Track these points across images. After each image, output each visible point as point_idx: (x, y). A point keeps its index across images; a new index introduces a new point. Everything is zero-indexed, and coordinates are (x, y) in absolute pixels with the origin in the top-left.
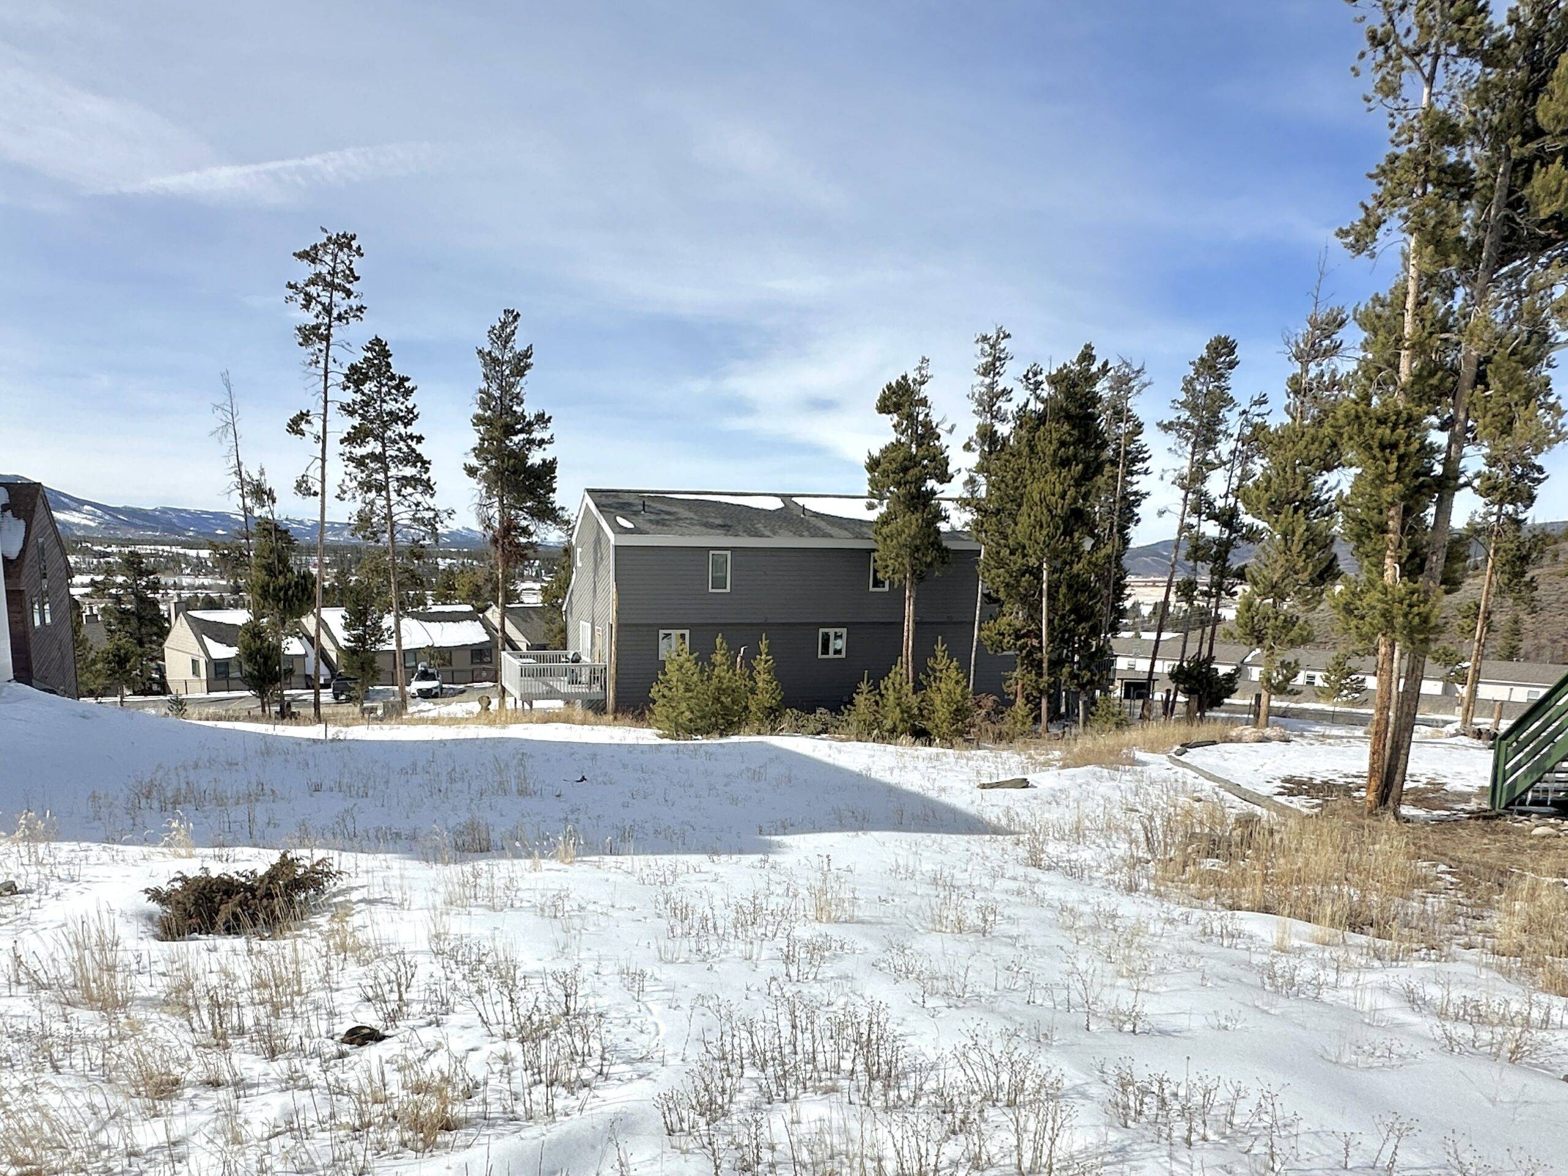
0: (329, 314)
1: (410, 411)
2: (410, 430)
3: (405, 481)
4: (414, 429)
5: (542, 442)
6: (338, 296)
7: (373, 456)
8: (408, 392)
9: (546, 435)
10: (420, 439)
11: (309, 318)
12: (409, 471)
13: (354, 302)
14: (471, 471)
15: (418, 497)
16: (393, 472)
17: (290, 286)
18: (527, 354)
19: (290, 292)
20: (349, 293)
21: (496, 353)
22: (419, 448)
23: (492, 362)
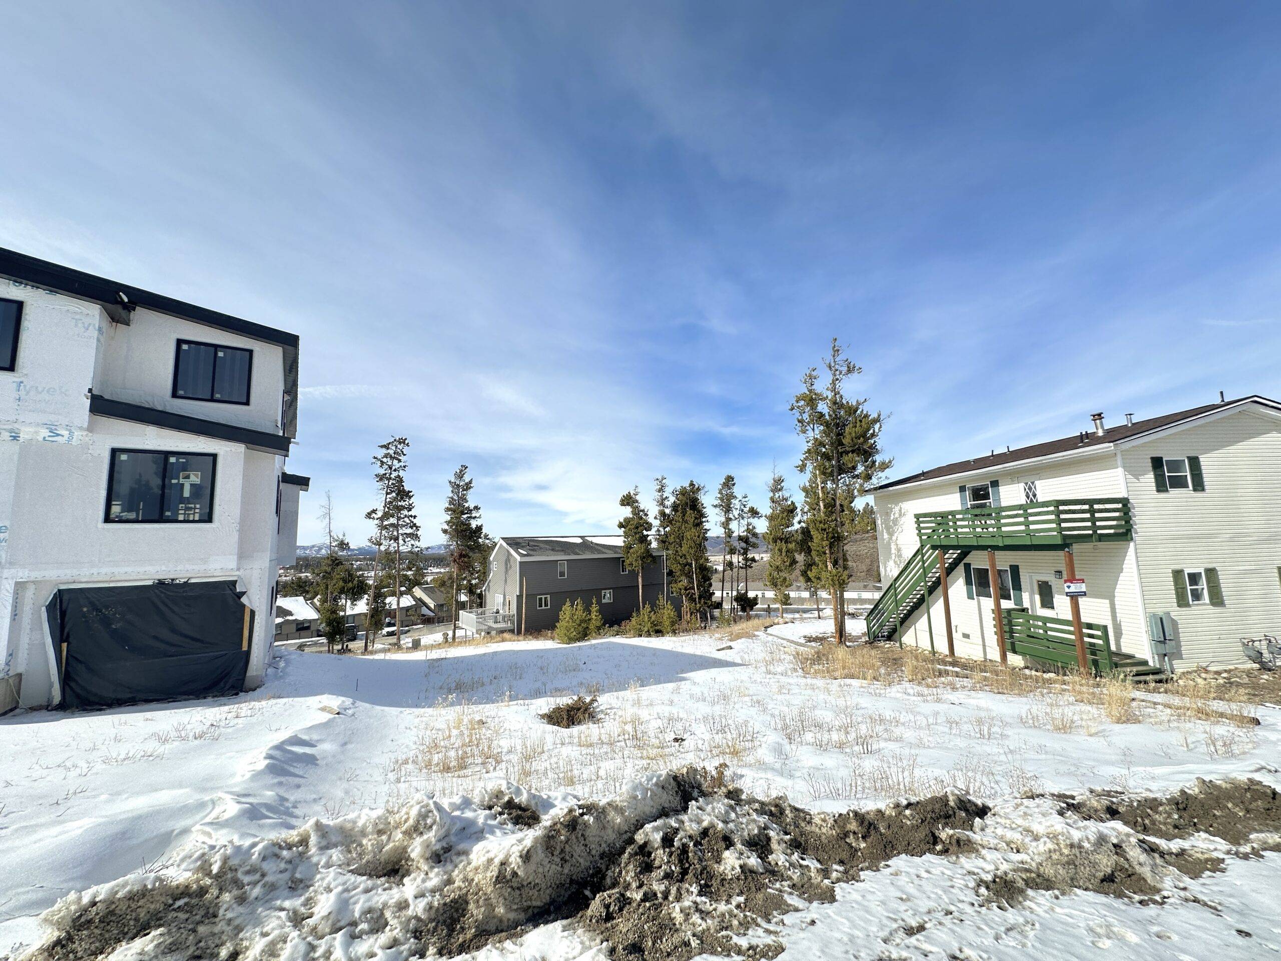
0: (391, 468)
1: (410, 505)
2: (410, 513)
3: (408, 535)
4: (412, 513)
5: (475, 517)
6: (395, 462)
7: (392, 525)
8: (410, 497)
9: (478, 515)
10: (415, 517)
11: (382, 471)
12: (409, 531)
13: (402, 464)
14: (445, 531)
15: (413, 542)
16: (400, 531)
17: (375, 458)
18: (470, 482)
19: (374, 460)
20: (400, 461)
21: (458, 482)
22: (415, 521)
23: (455, 486)
